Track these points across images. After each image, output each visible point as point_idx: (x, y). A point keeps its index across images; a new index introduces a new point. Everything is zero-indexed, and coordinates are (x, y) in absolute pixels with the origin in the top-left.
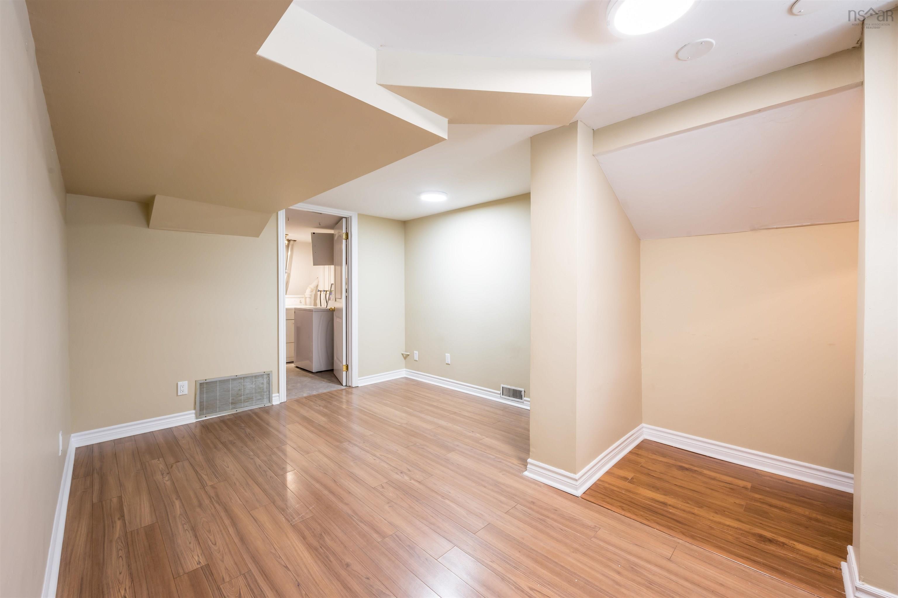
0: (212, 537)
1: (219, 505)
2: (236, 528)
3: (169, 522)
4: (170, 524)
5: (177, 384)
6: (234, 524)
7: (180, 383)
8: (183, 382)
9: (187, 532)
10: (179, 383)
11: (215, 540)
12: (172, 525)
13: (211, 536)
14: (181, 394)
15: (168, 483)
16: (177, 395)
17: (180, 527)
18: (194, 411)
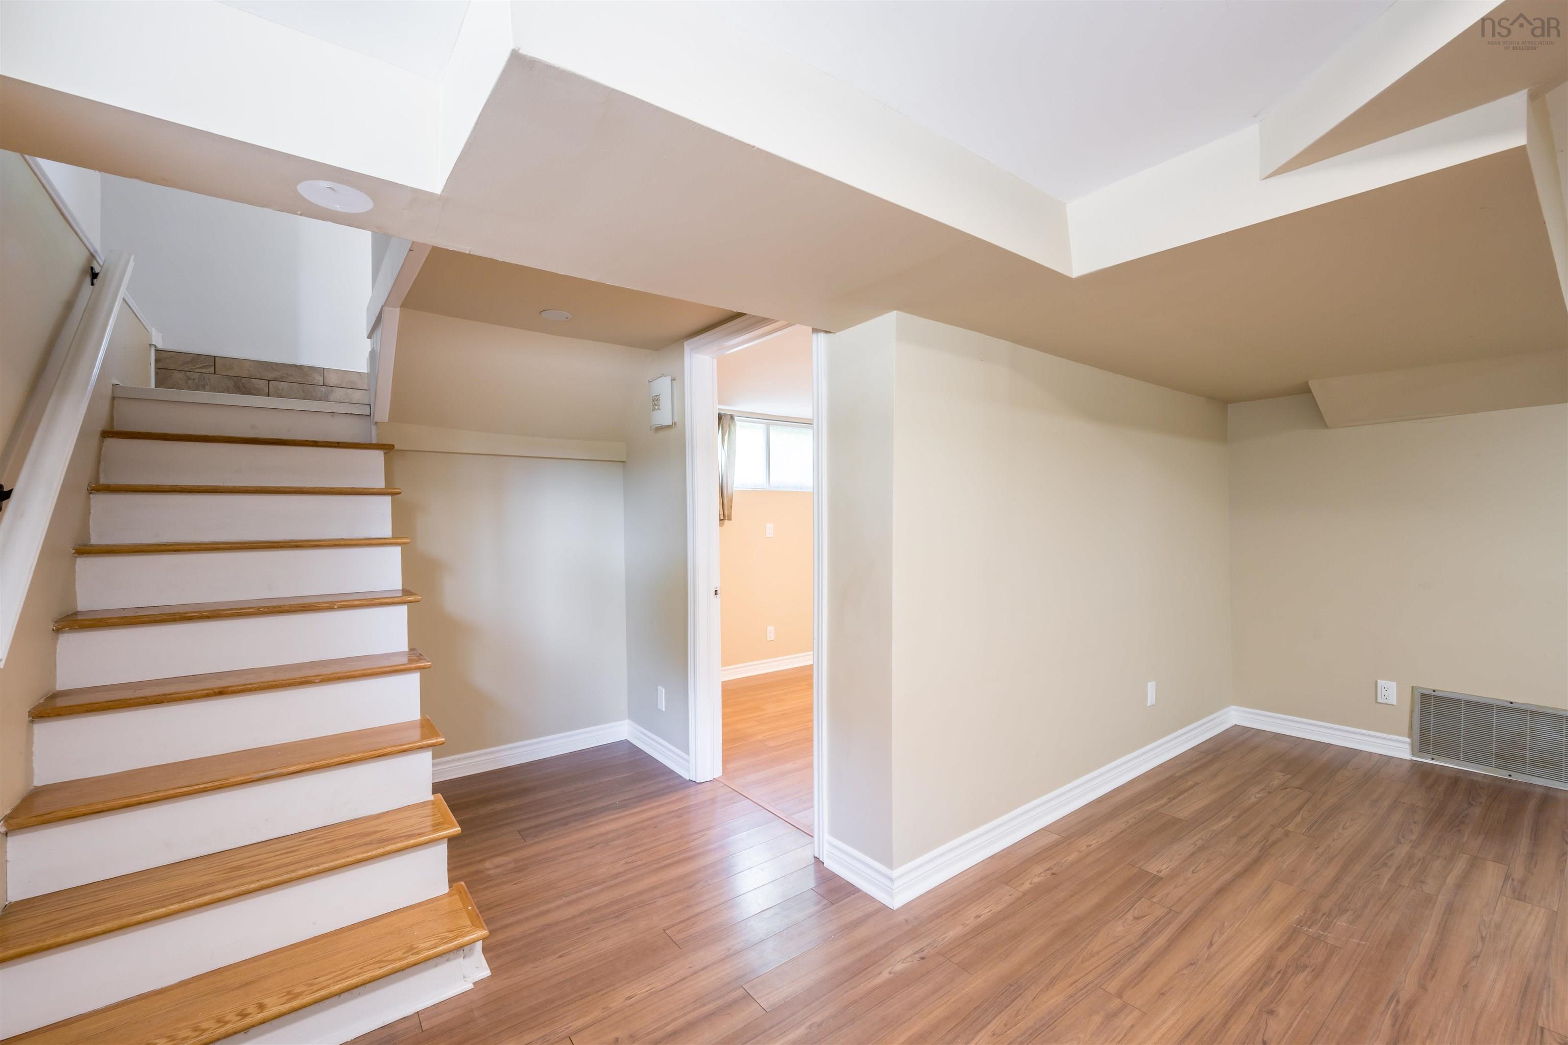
0: (1202, 866)
1: (1260, 851)
2: (1233, 880)
3: (1194, 829)
4: (1192, 830)
5: (1376, 682)
6: (1239, 876)
7: (1381, 683)
8: (1388, 682)
9: (1193, 846)
10: (1378, 681)
11: (1198, 871)
12: (1194, 831)
13: (1204, 864)
14: (1384, 701)
15: (1253, 799)
16: (1376, 702)
17: (1195, 838)
18: (1408, 740)
